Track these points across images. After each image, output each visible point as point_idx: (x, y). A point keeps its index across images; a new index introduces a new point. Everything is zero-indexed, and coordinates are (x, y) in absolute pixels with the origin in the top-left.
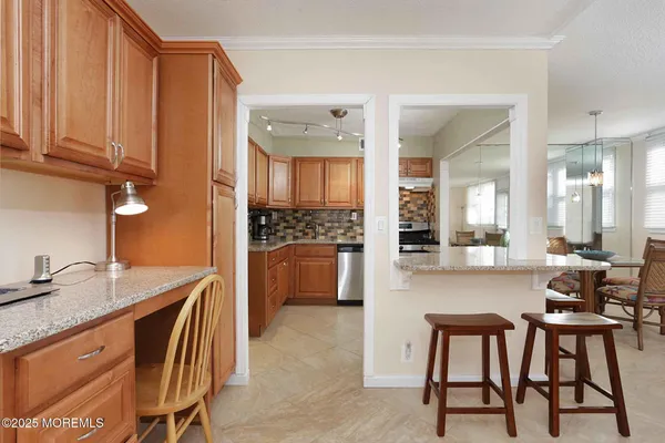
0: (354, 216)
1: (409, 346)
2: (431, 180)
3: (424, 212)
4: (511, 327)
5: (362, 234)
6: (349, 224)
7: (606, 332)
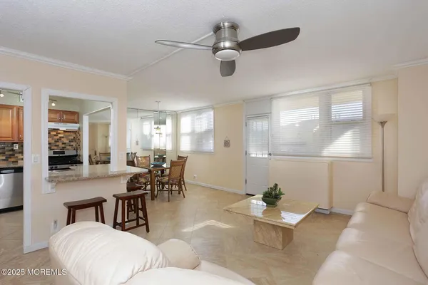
0: (16, 147)
1: (56, 222)
2: (78, 125)
3: (74, 144)
4: (105, 201)
5: (22, 159)
6: (11, 153)
7: (142, 196)
